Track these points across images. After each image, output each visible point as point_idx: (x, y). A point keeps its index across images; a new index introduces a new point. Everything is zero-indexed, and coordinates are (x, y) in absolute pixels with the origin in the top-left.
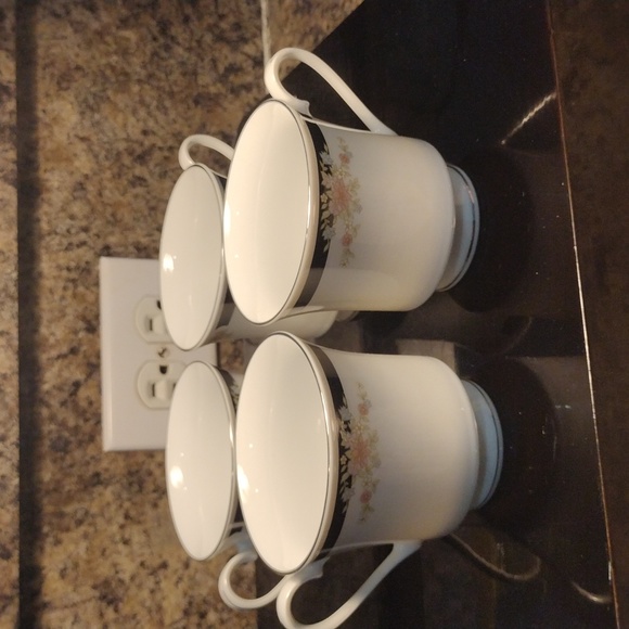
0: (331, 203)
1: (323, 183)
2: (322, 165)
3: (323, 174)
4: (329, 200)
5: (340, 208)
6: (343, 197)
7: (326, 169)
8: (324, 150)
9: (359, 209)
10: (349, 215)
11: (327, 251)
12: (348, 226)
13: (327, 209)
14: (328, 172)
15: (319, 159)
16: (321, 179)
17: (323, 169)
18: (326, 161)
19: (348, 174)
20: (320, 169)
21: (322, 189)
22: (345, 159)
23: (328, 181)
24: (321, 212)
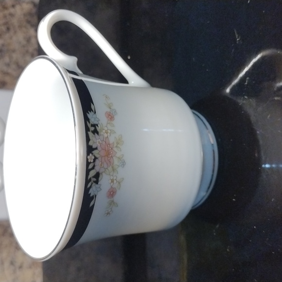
0: (97, 162)
1: (90, 143)
2: (89, 125)
3: (90, 134)
4: (95, 158)
5: (105, 166)
6: (109, 154)
7: (92, 129)
8: (91, 110)
9: (123, 164)
10: (114, 170)
11: (93, 205)
12: (112, 181)
13: (93, 168)
14: (96, 132)
15: (86, 119)
16: (88, 139)
17: (90, 129)
18: (93, 121)
19: (113, 132)
20: (87, 129)
21: (90, 150)
22: (111, 116)
23: (95, 141)
24: (88, 171)
